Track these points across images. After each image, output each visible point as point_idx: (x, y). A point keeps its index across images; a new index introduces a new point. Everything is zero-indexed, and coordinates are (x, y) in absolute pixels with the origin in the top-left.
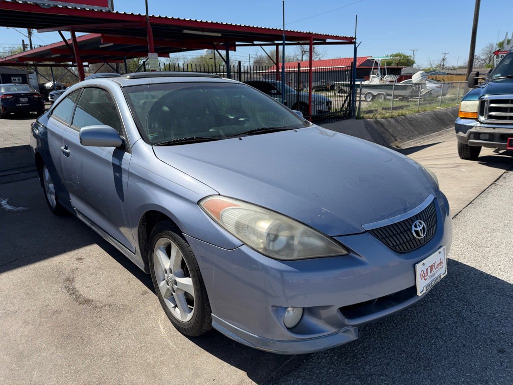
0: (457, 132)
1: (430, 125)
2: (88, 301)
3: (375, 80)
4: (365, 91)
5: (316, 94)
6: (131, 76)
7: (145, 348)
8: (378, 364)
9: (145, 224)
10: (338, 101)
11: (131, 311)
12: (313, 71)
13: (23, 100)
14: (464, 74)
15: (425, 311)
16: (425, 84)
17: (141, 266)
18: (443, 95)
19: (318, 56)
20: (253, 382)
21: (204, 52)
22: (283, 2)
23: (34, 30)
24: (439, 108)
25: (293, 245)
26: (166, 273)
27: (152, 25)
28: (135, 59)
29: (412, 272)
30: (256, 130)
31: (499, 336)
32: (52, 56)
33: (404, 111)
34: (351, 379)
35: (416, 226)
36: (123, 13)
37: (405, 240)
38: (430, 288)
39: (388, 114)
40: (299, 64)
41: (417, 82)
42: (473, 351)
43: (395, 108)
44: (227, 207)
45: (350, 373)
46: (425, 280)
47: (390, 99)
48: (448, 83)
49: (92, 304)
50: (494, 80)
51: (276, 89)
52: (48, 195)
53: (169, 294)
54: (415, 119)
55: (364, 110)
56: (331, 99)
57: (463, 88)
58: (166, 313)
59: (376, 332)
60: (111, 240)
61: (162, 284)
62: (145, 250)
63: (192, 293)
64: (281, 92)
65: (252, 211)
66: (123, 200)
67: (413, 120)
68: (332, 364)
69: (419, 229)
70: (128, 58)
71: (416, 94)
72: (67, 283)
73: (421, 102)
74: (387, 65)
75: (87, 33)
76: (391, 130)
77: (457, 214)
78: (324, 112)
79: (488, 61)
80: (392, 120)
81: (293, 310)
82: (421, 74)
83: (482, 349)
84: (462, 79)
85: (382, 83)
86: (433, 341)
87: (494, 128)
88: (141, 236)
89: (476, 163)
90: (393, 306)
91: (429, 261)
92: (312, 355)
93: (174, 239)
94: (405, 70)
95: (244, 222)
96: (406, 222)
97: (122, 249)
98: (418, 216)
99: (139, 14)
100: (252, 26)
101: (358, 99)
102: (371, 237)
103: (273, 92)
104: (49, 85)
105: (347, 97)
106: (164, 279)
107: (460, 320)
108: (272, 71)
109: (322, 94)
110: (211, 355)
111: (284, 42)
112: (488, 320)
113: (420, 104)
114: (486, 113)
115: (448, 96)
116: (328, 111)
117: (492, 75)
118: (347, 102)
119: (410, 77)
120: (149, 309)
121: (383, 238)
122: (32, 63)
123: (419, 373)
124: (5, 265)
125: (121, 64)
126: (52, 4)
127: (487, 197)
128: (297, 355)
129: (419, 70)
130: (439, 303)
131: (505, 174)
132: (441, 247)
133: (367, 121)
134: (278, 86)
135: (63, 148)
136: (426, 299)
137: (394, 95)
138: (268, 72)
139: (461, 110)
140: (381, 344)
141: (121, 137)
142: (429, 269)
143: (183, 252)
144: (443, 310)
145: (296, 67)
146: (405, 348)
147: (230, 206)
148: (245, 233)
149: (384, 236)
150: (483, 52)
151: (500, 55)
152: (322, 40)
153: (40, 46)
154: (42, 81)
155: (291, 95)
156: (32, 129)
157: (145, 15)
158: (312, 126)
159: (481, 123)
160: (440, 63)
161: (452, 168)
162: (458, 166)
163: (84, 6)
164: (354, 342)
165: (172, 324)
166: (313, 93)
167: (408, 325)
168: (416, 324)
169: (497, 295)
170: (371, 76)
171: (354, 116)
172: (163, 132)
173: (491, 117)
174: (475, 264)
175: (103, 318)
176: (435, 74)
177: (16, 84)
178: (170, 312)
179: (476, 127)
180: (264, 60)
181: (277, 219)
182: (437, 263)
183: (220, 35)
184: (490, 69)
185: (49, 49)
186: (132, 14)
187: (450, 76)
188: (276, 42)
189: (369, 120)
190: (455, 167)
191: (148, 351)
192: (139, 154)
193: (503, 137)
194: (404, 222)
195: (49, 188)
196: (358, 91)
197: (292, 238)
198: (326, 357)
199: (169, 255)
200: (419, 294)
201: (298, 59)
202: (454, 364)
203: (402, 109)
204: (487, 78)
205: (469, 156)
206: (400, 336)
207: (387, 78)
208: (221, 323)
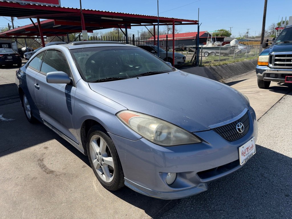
0: (257, 73)
1: (241, 70)
2: (52, 172)
3: (209, 44)
4: (204, 51)
5: (177, 53)
6: (74, 44)
7: (86, 198)
8: (219, 204)
9: (85, 127)
10: (189, 57)
11: (77, 177)
12: (175, 40)
13: (9, 57)
14: (259, 41)
15: (244, 174)
16: (238, 46)
17: (83, 151)
18: (248, 52)
19: (177, 31)
20: (148, 216)
21: (112, 30)
22: (158, 1)
23: (15, 17)
24: (246, 60)
25: (170, 137)
26: (97, 155)
27: (84, 14)
28: (73, 34)
29: (237, 151)
30: (146, 73)
31: (285, 187)
32: (26, 33)
33: (226, 62)
34: (204, 213)
35: (238, 126)
36: (67, 8)
37: (233, 134)
38: (247, 161)
39: (217, 64)
40: (167, 36)
41: (233, 46)
42: (271, 196)
43: (221, 60)
44: (133, 116)
45: (203, 210)
46: (244, 156)
47: (218, 55)
48: (250, 46)
49: (55, 173)
50: (277, 44)
51: (154, 50)
52: (27, 112)
53: (99, 166)
54: (232, 66)
55: (204, 61)
56: (185, 55)
57: (259, 48)
58: (97, 178)
59: (216, 186)
60: (64, 136)
61: (95, 162)
62: (84, 142)
63: (113, 166)
64: (157, 52)
65: (146, 118)
66: (72, 114)
67: (231, 67)
68: (193, 204)
69: (240, 127)
70: (69, 33)
71: (232, 52)
72: (40, 162)
73: (235, 57)
74: (216, 36)
75: (46, 19)
76: (219, 73)
77: (259, 119)
78: (182, 63)
79: (272, 33)
80: (220, 67)
81: (171, 175)
82: (235, 41)
83: (276, 194)
84: (258, 44)
85: (213, 46)
86: (249, 191)
87: (278, 71)
88: (82, 134)
89: (268, 90)
90: (226, 171)
91: (246, 145)
92: (181, 200)
93: (102, 135)
94: (226, 39)
95: (142, 125)
96: (233, 124)
97: (71, 142)
98: (239, 120)
99: (77, 8)
100: (140, 15)
101: (200, 55)
102: (214, 133)
103: (152, 51)
104: (24, 49)
105: (194, 54)
106: (96, 158)
107: (263, 178)
108: (152, 40)
109: (180, 53)
110: (124, 201)
111: (158, 23)
112: (279, 178)
113: (235, 58)
114: (273, 62)
115: (250, 53)
116: (184, 62)
117: (276, 41)
118: (194, 57)
119: (229, 43)
120: (87, 175)
121: (220, 133)
122: (13, 36)
123: (242, 209)
124: (3, 152)
125: (65, 37)
126: (27, 3)
127: (275, 109)
128: (173, 200)
129: (234, 39)
130: (251, 169)
131: (284, 97)
132: (252, 137)
133: (206, 68)
134: (155, 48)
135: (35, 84)
136: (244, 167)
137: (221, 53)
138: (150, 41)
139: (259, 61)
140: (220, 193)
141: (70, 78)
142: (246, 150)
143: (107, 143)
144: (254, 173)
145: (165, 38)
146: (233, 195)
147: (135, 116)
148: (143, 131)
149: (221, 132)
150: (269, 28)
151: (279, 30)
152: (180, 22)
153: (19, 27)
154: (20, 46)
155: (162, 54)
156: (17, 74)
157: (80, 9)
158: (177, 70)
159: (270, 68)
160: (245, 35)
161: (254, 93)
162: (258, 92)
163: (45, 4)
164: (205, 192)
165: (100, 184)
166: (175, 52)
167: (234, 182)
168: (238, 181)
169: (283, 164)
170: (207, 42)
171: (198, 65)
172: (94, 75)
173: (276, 65)
174: (270, 147)
175: (61, 181)
176: (242, 41)
177: (5, 49)
178: (100, 177)
179: (268, 70)
180: (146, 34)
181: (161, 123)
182: (251, 147)
183: (122, 20)
184: (273, 38)
185: (24, 29)
186: (72, 8)
187: (251, 42)
188: (154, 24)
189: (206, 67)
190: (256, 93)
191: (88, 200)
192: (81, 87)
193: (283, 76)
194: (232, 124)
195: (27, 108)
196: (200, 51)
197: (169, 133)
198: (189, 201)
199: (99, 145)
200: (241, 164)
201: (166, 33)
202: (261, 203)
203: (225, 61)
204: (273, 43)
205: (264, 86)
206: (230, 188)
207: (216, 43)
208: (130, 182)
